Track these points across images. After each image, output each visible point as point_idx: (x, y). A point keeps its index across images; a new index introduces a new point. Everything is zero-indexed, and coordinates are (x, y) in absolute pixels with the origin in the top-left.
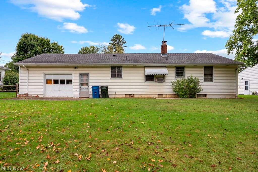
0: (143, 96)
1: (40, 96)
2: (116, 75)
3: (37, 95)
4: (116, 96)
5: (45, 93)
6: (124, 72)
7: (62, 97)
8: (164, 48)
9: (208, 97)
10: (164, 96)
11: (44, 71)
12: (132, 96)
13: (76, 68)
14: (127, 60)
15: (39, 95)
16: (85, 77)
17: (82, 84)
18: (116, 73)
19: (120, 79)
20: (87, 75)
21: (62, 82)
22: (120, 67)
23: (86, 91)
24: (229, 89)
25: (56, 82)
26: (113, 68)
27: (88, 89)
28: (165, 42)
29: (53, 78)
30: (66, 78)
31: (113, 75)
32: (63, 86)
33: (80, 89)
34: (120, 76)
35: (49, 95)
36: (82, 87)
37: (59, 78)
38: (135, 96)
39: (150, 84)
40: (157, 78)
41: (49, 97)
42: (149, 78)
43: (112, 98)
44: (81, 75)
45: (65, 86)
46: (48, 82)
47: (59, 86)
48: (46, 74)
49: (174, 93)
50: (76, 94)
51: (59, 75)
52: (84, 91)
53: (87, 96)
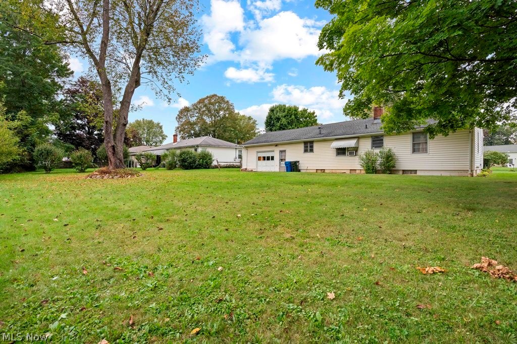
1: (254, 170)
2: (309, 150)
3: (252, 170)
4: (308, 171)
5: (257, 167)
6: (315, 146)
9: (419, 173)
10: (357, 172)
11: (256, 150)
12: (322, 171)
13: (276, 146)
14: (320, 134)
16: (283, 154)
18: (309, 148)
19: (311, 154)
20: (285, 151)
21: (268, 159)
22: (312, 142)
24: (456, 162)
25: (264, 158)
26: (305, 143)
29: (262, 155)
30: (270, 155)
31: (306, 151)
32: (268, 162)
33: (280, 165)
34: (312, 151)
35: (260, 169)
36: (281, 162)
37: (266, 155)
38: (326, 171)
39: (342, 158)
40: (348, 151)
41: (259, 171)
42: (341, 151)
44: (281, 152)
45: (270, 162)
46: (259, 159)
47: (266, 162)
48: (258, 152)
50: (277, 169)
51: (266, 153)
52: (283, 166)
53: (282, 171)
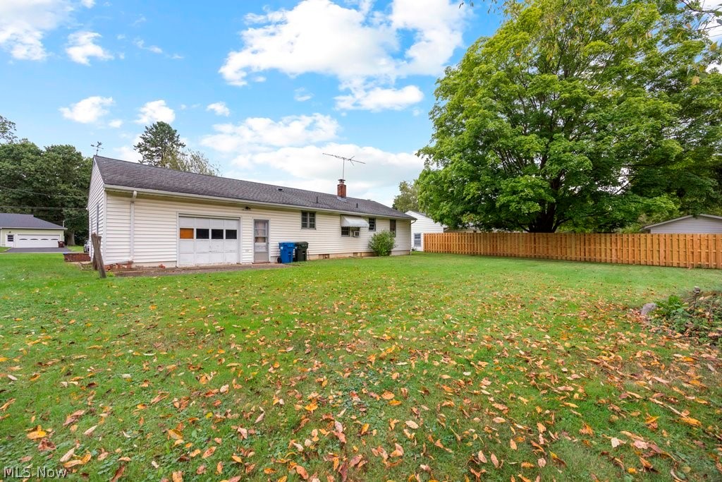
0: (339, 256)
1: (167, 266)
2: (308, 225)
3: (160, 264)
4: (309, 258)
6: (319, 220)
7: (217, 264)
8: (342, 188)
10: (359, 255)
11: (178, 210)
12: (326, 256)
13: (247, 208)
14: (317, 202)
15: (164, 265)
16: (263, 227)
17: (257, 239)
18: (308, 223)
19: (312, 230)
20: (266, 222)
21: (217, 234)
22: (313, 214)
23: (264, 250)
25: (202, 234)
26: (304, 213)
27: (267, 247)
28: (341, 181)
29: (197, 224)
30: (225, 226)
31: (304, 226)
32: (218, 242)
33: (255, 248)
34: (313, 226)
35: (190, 261)
36: (257, 244)
37: (211, 225)
38: (331, 256)
39: (346, 238)
40: (353, 231)
41: (188, 266)
42: (346, 231)
43: (313, 261)
44: (256, 222)
45: (224, 243)
46: (185, 233)
47: (210, 242)
48: (181, 217)
49: (368, 250)
50: (248, 258)
51: (211, 220)
52: (261, 251)
53: (266, 261)
